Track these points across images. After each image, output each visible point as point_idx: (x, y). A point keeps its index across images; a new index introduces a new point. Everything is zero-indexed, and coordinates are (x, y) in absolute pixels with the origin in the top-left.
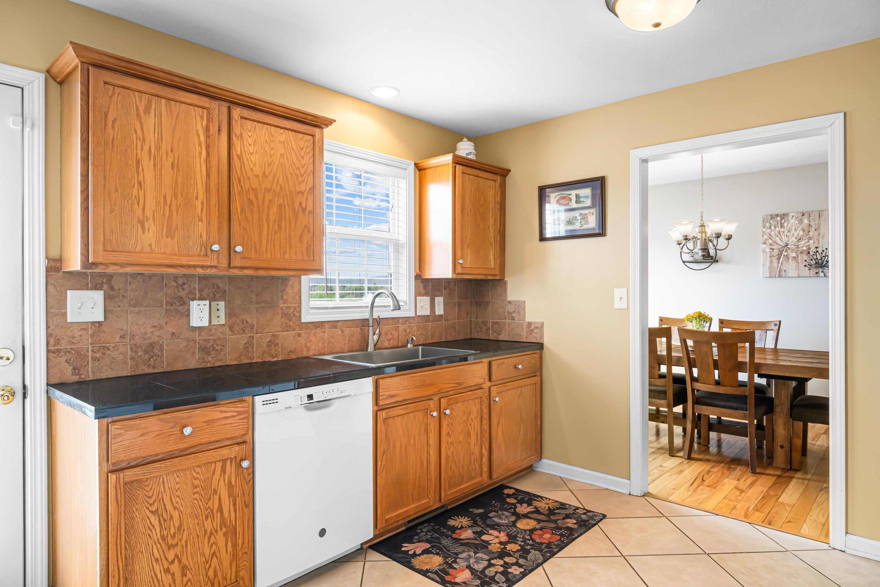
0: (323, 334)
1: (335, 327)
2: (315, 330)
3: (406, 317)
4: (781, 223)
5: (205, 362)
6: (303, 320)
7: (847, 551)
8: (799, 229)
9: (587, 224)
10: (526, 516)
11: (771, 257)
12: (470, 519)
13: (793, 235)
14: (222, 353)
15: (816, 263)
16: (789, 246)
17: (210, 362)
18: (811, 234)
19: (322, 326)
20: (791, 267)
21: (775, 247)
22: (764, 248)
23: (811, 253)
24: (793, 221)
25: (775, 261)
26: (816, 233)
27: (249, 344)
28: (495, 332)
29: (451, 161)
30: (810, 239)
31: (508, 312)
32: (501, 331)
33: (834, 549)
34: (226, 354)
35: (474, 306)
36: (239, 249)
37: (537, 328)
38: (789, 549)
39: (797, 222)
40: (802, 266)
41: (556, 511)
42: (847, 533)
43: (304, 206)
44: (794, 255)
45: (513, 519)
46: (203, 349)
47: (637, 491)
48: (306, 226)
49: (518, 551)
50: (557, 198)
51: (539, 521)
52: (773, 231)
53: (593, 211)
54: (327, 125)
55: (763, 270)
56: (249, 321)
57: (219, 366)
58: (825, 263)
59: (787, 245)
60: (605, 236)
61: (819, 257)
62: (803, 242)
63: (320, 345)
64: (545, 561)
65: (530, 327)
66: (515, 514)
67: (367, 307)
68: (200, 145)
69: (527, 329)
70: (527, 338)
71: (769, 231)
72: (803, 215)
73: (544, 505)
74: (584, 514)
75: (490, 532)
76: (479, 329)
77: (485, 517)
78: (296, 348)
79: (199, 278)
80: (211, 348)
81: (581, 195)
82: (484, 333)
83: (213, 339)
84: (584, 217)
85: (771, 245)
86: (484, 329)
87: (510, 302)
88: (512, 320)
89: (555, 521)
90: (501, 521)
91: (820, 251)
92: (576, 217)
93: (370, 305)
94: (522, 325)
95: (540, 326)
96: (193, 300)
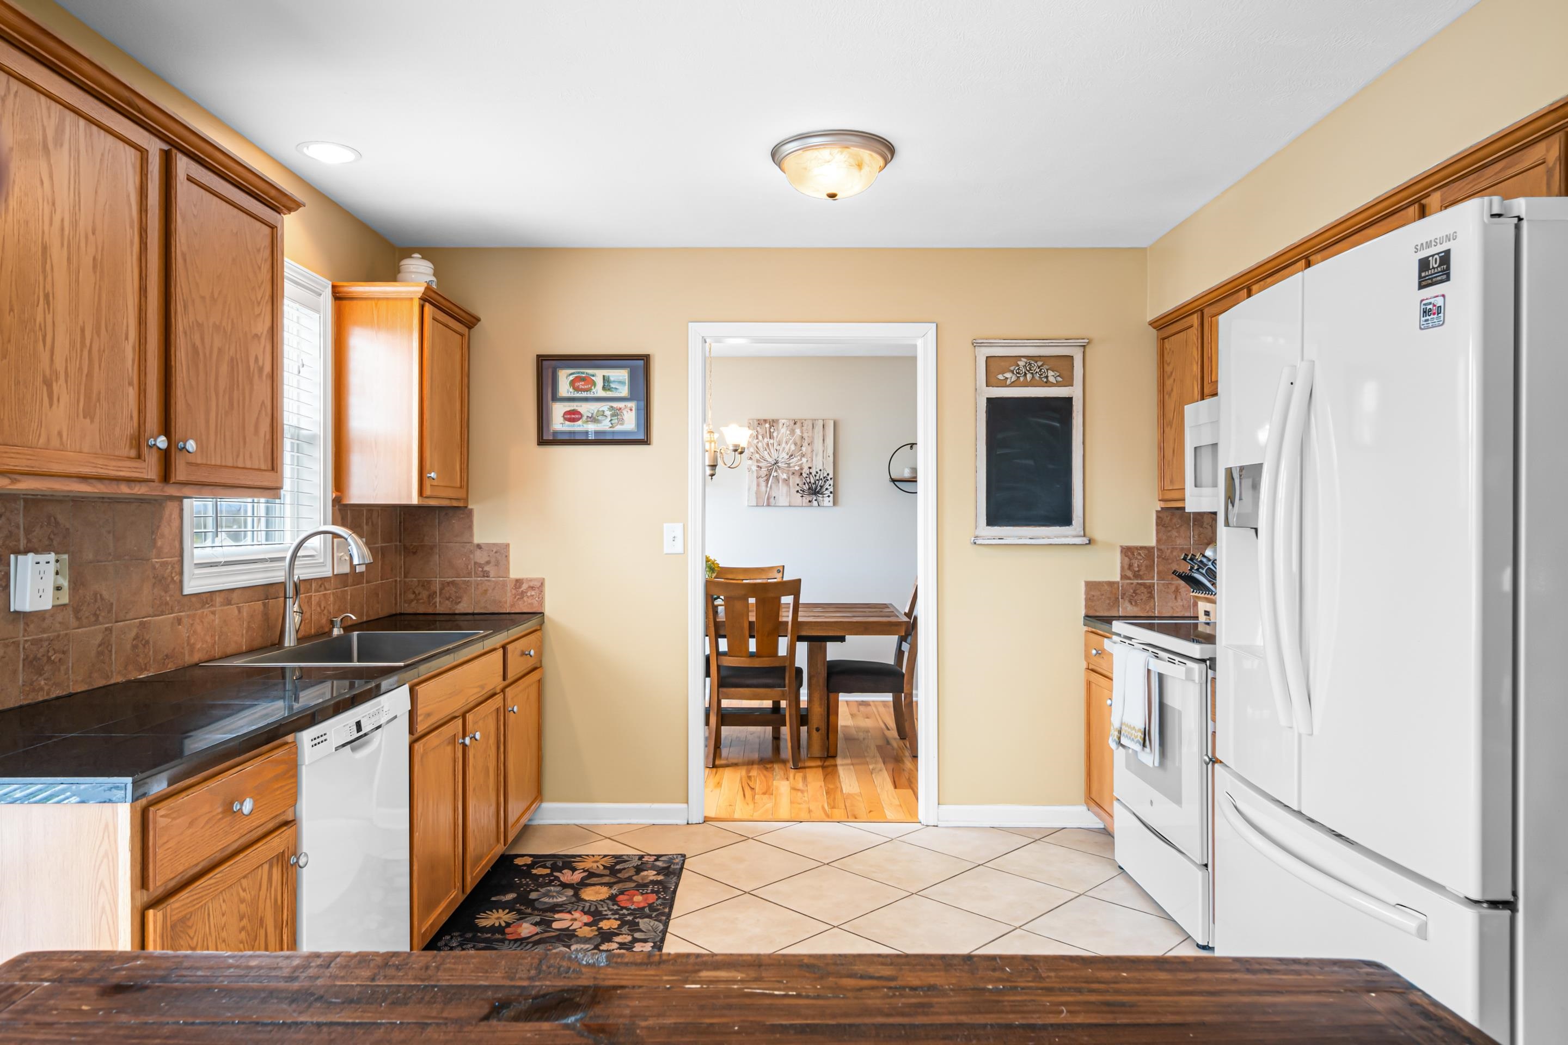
0: (212, 617)
1: (229, 603)
2: (202, 610)
3: (321, 578)
4: (770, 431)
5: (34, 690)
6: (187, 591)
7: (940, 824)
8: (791, 441)
9: (622, 424)
10: (583, 884)
11: (758, 478)
12: (507, 911)
13: (784, 449)
14: (63, 668)
15: (809, 489)
16: (779, 464)
17: (42, 689)
18: (804, 449)
19: (212, 600)
20: (781, 493)
21: (763, 464)
22: (751, 465)
23: (804, 475)
24: (783, 430)
25: (763, 484)
26: (809, 448)
27: (105, 645)
28: (448, 599)
29: (420, 295)
30: (803, 456)
31: (475, 563)
32: (461, 598)
33: (927, 826)
34: (68, 669)
35: (400, 555)
36: (191, 445)
37: (532, 588)
38: (893, 837)
39: (788, 432)
40: (793, 491)
41: (618, 867)
42: (939, 804)
43: (260, 363)
44: (785, 476)
45: (570, 892)
46: (31, 662)
47: (696, 818)
48: (263, 402)
49: (620, 927)
50: (571, 378)
51: (610, 885)
52: (761, 441)
53: (632, 404)
54: (290, 210)
55: (748, 496)
56: (106, 594)
57: (58, 698)
58: (819, 488)
59: (777, 462)
60: (649, 444)
61: (813, 481)
62: (795, 459)
63: (208, 639)
64: (666, 925)
65: (520, 587)
66: (565, 886)
67: (283, 559)
68: (132, 227)
69: (514, 591)
70: (512, 606)
71: (756, 441)
72: (795, 423)
73: (595, 865)
74: (656, 860)
75: (557, 916)
76: (412, 596)
77: (524, 899)
78: (174, 649)
79: (26, 501)
80: (45, 659)
81: (612, 379)
82: (424, 603)
83: (48, 639)
84: (616, 413)
85: (758, 461)
86: (425, 594)
87: (479, 546)
88: (484, 576)
89: (629, 879)
90: (555, 900)
91: (814, 473)
92: (603, 411)
93: (289, 555)
94: (504, 585)
95: (538, 584)
96: (17, 552)
